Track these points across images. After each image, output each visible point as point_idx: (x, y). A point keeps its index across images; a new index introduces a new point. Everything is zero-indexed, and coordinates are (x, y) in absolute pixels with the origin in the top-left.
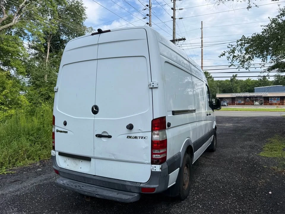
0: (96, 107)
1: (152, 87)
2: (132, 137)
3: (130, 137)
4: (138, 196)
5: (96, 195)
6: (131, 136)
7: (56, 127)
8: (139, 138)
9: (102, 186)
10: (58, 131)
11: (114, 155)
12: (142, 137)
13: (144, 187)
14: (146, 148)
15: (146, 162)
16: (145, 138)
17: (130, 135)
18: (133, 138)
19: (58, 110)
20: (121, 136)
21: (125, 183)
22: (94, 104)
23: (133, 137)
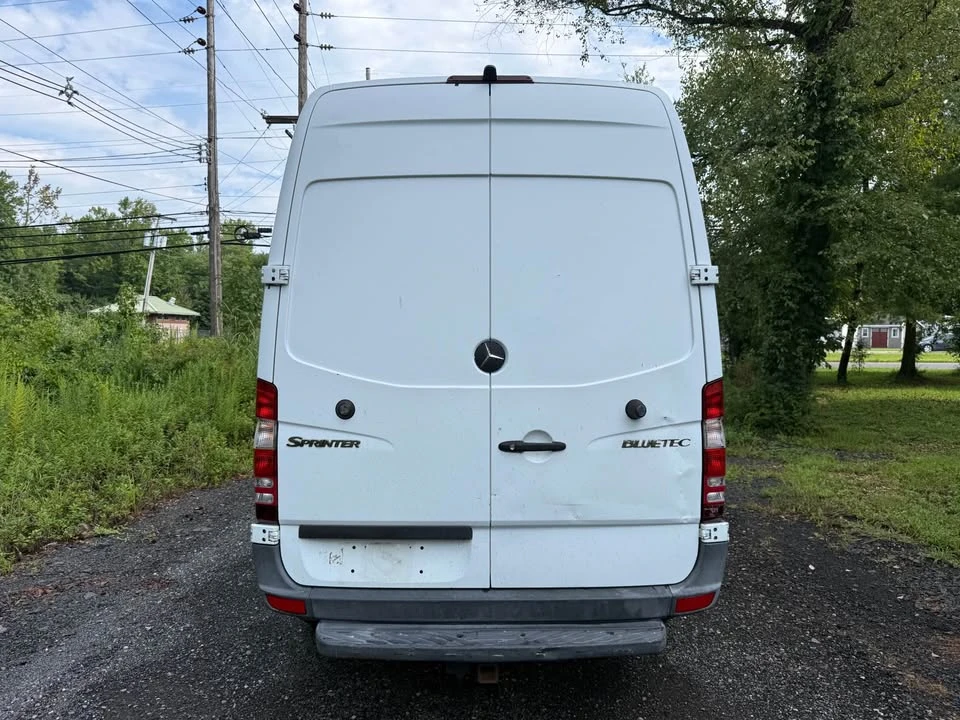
0: (497, 347)
1: (703, 281)
2: (640, 445)
3: (634, 444)
5: (544, 651)
6: (637, 442)
7: (280, 426)
8: (663, 443)
9: (530, 619)
10: (296, 443)
11: (572, 506)
12: (672, 441)
13: (687, 594)
14: (688, 474)
15: (685, 517)
16: (680, 443)
17: (633, 438)
18: (643, 446)
19: (294, 358)
20: (599, 441)
21: (616, 596)
22: (487, 337)
23: (644, 442)
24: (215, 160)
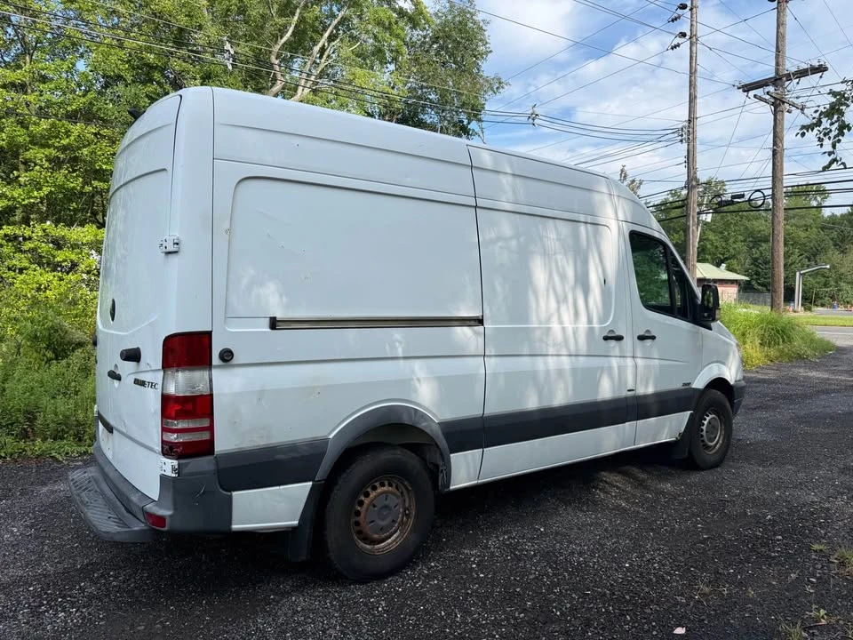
1: (165, 250)
4: (142, 531)
12: (152, 383)
15: (156, 448)
16: (155, 386)
24: (694, 139)
